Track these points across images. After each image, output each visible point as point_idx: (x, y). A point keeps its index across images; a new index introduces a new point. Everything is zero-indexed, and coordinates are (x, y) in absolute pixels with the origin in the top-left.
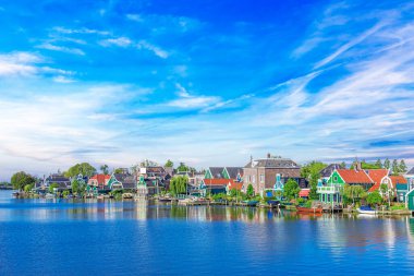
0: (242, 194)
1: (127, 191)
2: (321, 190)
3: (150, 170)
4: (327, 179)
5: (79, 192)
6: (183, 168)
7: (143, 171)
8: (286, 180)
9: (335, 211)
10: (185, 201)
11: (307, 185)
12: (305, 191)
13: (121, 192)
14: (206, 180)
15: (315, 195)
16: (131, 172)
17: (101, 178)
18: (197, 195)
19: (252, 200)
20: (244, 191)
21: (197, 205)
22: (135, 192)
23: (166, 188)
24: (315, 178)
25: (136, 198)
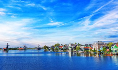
0: (92, 50)
1: (67, 49)
2: (112, 49)
3: (72, 45)
4: (113, 47)
5: (57, 50)
6: (79, 44)
7: (70, 45)
8: (103, 47)
9: (116, 55)
10: (79, 52)
11: (108, 48)
12: (108, 50)
13: (66, 50)
14: (84, 47)
15: (110, 51)
16: (67, 45)
17: (61, 47)
18: (82, 50)
19: (95, 52)
20: (93, 50)
21: (82, 53)
22: (68, 50)
23: (75, 49)
24: (110, 46)
25: (69, 51)
